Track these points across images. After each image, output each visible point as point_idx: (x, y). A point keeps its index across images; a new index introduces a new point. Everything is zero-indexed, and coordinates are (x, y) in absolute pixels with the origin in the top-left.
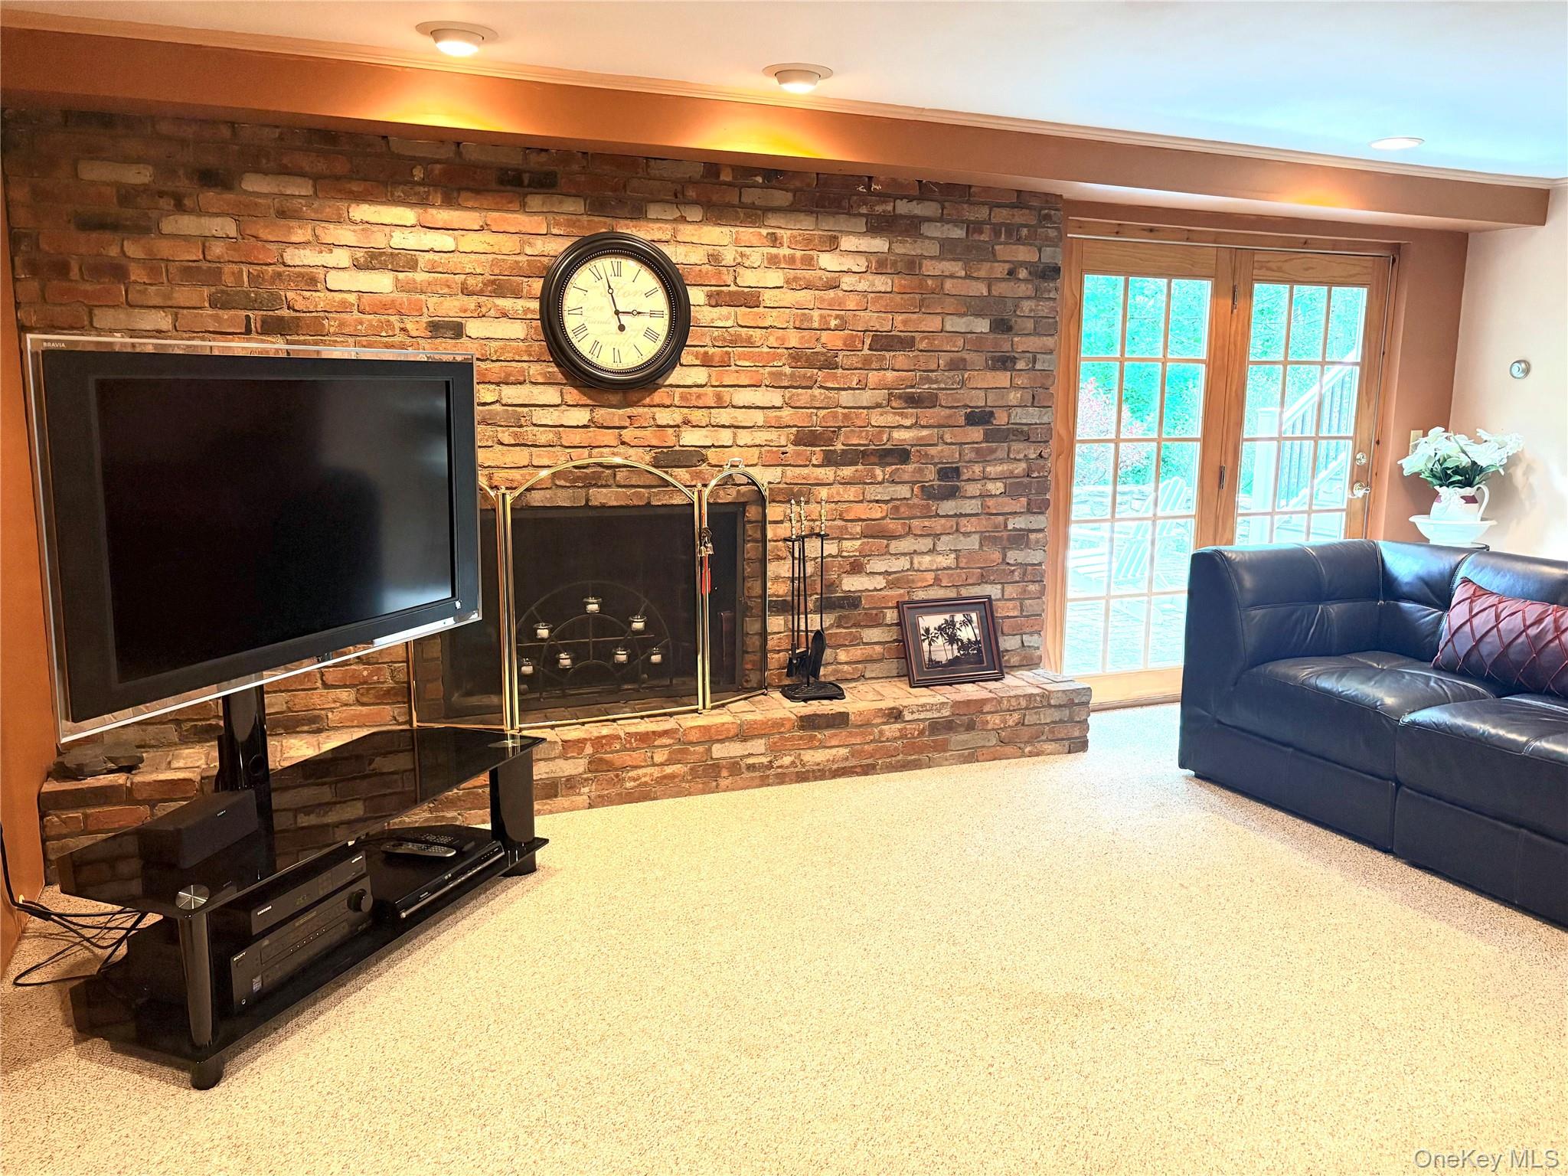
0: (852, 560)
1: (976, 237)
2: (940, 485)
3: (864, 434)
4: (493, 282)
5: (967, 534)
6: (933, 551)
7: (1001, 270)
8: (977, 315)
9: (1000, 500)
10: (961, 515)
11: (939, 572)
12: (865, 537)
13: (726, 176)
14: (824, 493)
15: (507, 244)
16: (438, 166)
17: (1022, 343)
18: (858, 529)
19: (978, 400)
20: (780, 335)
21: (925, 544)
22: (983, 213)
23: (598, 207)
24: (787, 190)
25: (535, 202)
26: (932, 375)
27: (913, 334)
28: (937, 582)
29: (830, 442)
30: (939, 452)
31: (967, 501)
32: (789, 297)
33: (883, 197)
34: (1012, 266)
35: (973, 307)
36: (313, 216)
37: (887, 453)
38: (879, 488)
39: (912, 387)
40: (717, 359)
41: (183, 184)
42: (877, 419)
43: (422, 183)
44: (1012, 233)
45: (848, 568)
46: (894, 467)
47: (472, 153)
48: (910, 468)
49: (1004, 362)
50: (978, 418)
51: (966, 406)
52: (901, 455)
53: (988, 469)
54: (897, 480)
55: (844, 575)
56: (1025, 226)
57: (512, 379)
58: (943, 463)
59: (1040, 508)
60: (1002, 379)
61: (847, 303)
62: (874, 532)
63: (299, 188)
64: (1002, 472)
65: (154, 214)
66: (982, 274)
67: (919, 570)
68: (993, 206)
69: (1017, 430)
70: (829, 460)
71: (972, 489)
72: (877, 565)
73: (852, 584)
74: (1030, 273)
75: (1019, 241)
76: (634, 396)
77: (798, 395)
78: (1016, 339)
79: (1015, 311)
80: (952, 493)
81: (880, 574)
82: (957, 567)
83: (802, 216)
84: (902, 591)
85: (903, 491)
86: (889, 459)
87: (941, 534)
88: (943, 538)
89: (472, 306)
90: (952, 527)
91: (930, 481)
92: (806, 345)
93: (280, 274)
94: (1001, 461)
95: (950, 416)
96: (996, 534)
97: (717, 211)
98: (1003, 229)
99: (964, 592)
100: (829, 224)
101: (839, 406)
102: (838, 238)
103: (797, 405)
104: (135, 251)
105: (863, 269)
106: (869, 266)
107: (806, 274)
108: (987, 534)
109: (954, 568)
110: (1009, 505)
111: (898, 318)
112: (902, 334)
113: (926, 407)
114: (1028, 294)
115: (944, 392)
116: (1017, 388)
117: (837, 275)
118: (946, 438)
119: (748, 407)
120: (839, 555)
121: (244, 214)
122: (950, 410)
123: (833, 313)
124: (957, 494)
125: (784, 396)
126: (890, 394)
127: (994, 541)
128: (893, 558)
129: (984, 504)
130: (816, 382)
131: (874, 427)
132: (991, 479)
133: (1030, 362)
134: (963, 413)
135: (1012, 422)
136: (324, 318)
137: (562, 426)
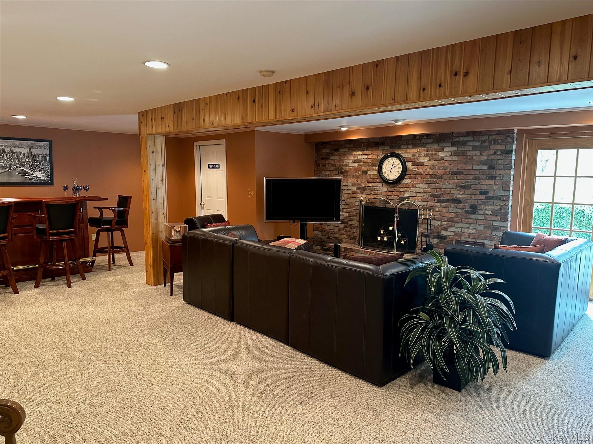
0: (444, 227)
1: (484, 144)
2: (470, 210)
3: (448, 195)
4: (372, 164)
5: (479, 225)
6: (469, 228)
7: (491, 152)
8: (483, 165)
9: (490, 216)
10: (477, 219)
11: (470, 234)
12: (448, 221)
13: (417, 138)
14: (437, 209)
15: (375, 156)
16: (366, 143)
17: (498, 172)
18: (446, 219)
19: (484, 188)
20: (428, 171)
21: (467, 226)
22: (486, 137)
23: (392, 147)
24: (432, 139)
25: (380, 148)
26: (469, 181)
27: (463, 170)
28: (469, 236)
29: (439, 197)
30: (470, 201)
31: (479, 216)
32: (431, 163)
33: (456, 137)
34: (495, 151)
35: (483, 163)
36: (348, 154)
37: (456, 200)
38: (453, 209)
39: (463, 184)
40: (413, 177)
41: (333, 152)
42: (452, 192)
43: (363, 147)
44: (495, 142)
45: (443, 229)
46: (457, 204)
47: (371, 141)
48: (462, 205)
49: (492, 178)
50: (483, 193)
51: (480, 190)
52: (459, 201)
53: (486, 207)
54: (458, 208)
55: (442, 230)
56: (500, 139)
57: (374, 182)
58: (471, 204)
59: (505, 220)
60: (492, 182)
61: (446, 163)
62: (450, 220)
63: (346, 150)
64: (491, 208)
65: (329, 156)
66: (485, 154)
67: (463, 232)
68: (489, 135)
69: (496, 196)
70: (439, 201)
71: (481, 212)
72: (450, 229)
73: (444, 233)
74: (502, 153)
75: (498, 144)
76: (395, 185)
77: (432, 185)
78: (496, 171)
79: (496, 163)
80: (474, 213)
81: (452, 231)
82: (476, 234)
83: (435, 144)
84: (458, 237)
85: (460, 211)
86: (455, 202)
87: (471, 224)
88: (471, 225)
89: (369, 168)
90: (474, 222)
91: (468, 209)
92: (434, 174)
93: (343, 164)
94: (491, 205)
95: (474, 192)
96: (489, 226)
97: (415, 146)
98: (493, 141)
99: (477, 241)
100: (442, 145)
101: (442, 188)
102: (444, 148)
103: (432, 188)
104: (327, 162)
105: (450, 155)
106: (452, 154)
107: (435, 157)
108: (486, 226)
109: (475, 234)
110: (494, 218)
111: (459, 166)
112: (460, 171)
113: (467, 189)
114: (501, 158)
115: (472, 185)
116: (497, 185)
117: (443, 157)
118: (473, 197)
119: (420, 188)
120: (441, 225)
121: (339, 155)
122: (474, 190)
123: (441, 166)
124: (476, 213)
125: (428, 186)
126: (456, 185)
127: (488, 228)
128: (456, 228)
129: (485, 217)
130: (436, 182)
131: (452, 194)
132: (487, 210)
133: (501, 177)
134: (478, 191)
135: (495, 194)
136: (348, 171)
137: (382, 191)
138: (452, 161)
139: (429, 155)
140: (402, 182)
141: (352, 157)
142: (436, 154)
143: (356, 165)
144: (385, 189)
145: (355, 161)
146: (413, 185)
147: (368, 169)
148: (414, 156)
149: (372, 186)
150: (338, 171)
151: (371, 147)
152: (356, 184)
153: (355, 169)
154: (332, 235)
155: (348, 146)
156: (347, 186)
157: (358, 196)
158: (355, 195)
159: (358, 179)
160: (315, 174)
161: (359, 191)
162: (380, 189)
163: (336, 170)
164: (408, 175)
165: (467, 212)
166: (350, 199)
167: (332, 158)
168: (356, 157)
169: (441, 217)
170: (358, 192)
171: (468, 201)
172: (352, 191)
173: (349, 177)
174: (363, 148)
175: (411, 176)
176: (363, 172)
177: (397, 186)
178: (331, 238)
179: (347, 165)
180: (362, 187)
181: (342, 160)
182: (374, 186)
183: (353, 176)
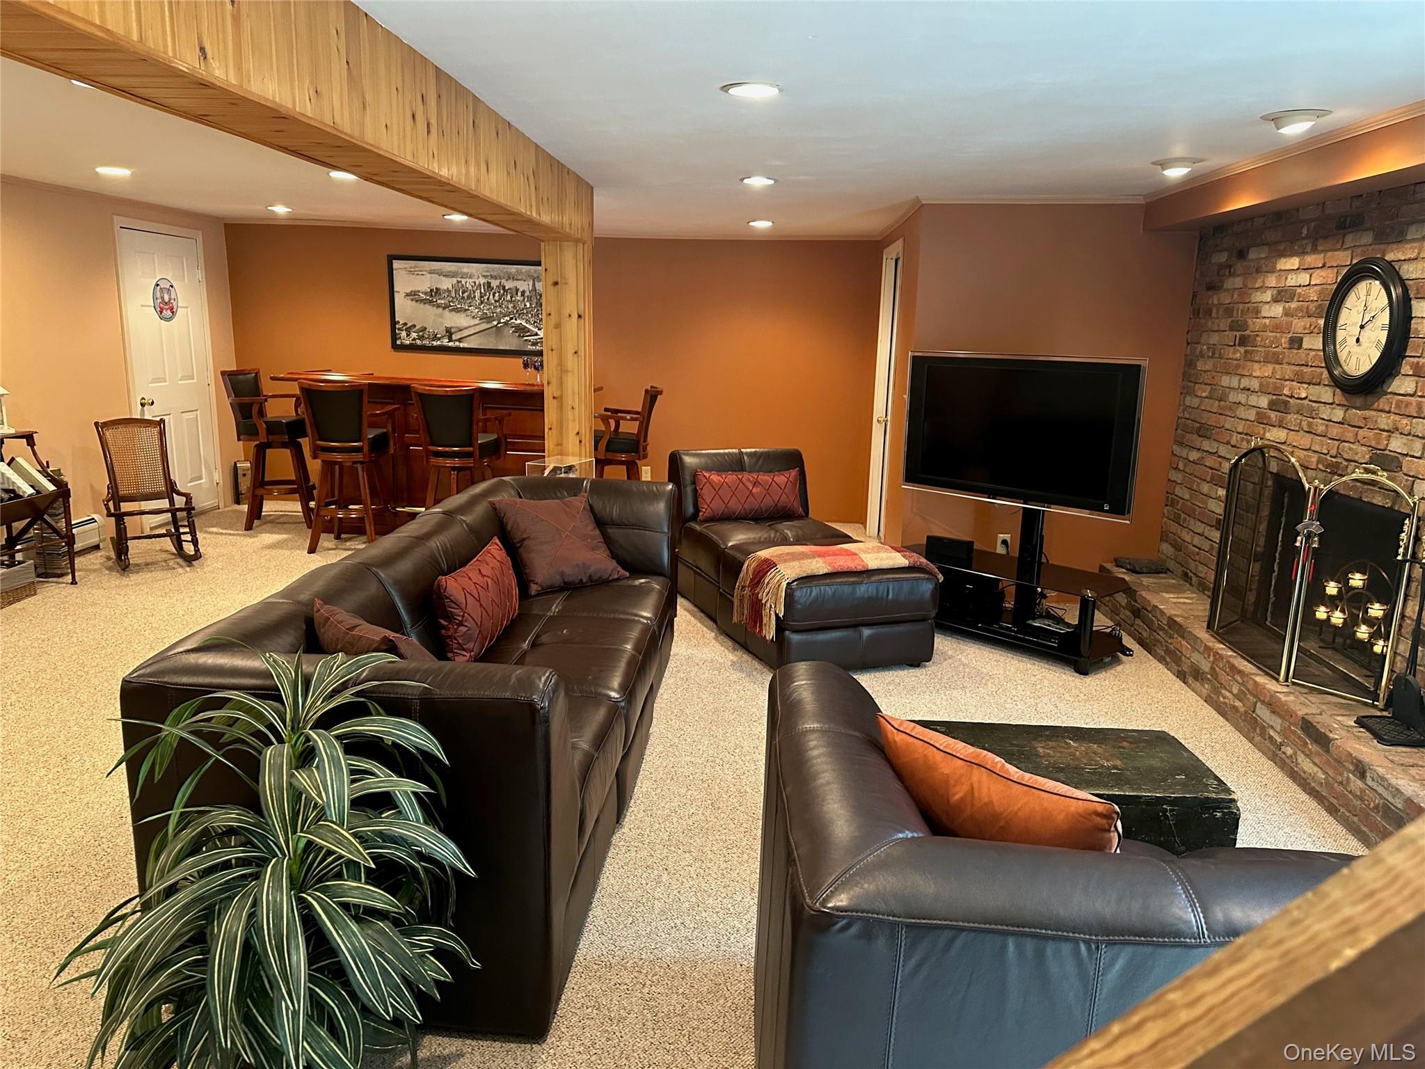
16: (1313, 224)
23: (1379, 236)
25: (1349, 239)
36: (1265, 269)
40: (1423, 370)
41: (1233, 260)
43: (1307, 238)
57: (1314, 381)
63: (1265, 253)
65: (1223, 279)
76: (1367, 399)
89: (1308, 326)
93: (1249, 308)
104: (1216, 302)
121: (1246, 274)
136: (1257, 335)
137: (1330, 421)
140: (1390, 390)
141: (1272, 281)
143: (1277, 310)
144: (1340, 414)
145: (1283, 295)
146: (1419, 406)
147: (1305, 329)
149: (1306, 398)
150: (1235, 333)
151: (1325, 237)
152: (1268, 385)
153: (1277, 327)
154: (1192, 565)
155: (1270, 236)
156: (1249, 393)
157: (1268, 435)
158: (1260, 429)
159: (1277, 366)
160: (1188, 344)
161: (1273, 415)
162: (1325, 412)
163: (1231, 329)
164: (1412, 359)
166: (1248, 442)
167: (1230, 283)
168: (1284, 278)
170: (1270, 418)
172: (1258, 413)
173: (1256, 359)
174: (1305, 242)
175: (1419, 363)
176: (1291, 340)
177: (1374, 403)
178: (1190, 574)
179: (1257, 311)
180: (1283, 397)
181: (1250, 291)
182: (1310, 397)
183: (1267, 354)
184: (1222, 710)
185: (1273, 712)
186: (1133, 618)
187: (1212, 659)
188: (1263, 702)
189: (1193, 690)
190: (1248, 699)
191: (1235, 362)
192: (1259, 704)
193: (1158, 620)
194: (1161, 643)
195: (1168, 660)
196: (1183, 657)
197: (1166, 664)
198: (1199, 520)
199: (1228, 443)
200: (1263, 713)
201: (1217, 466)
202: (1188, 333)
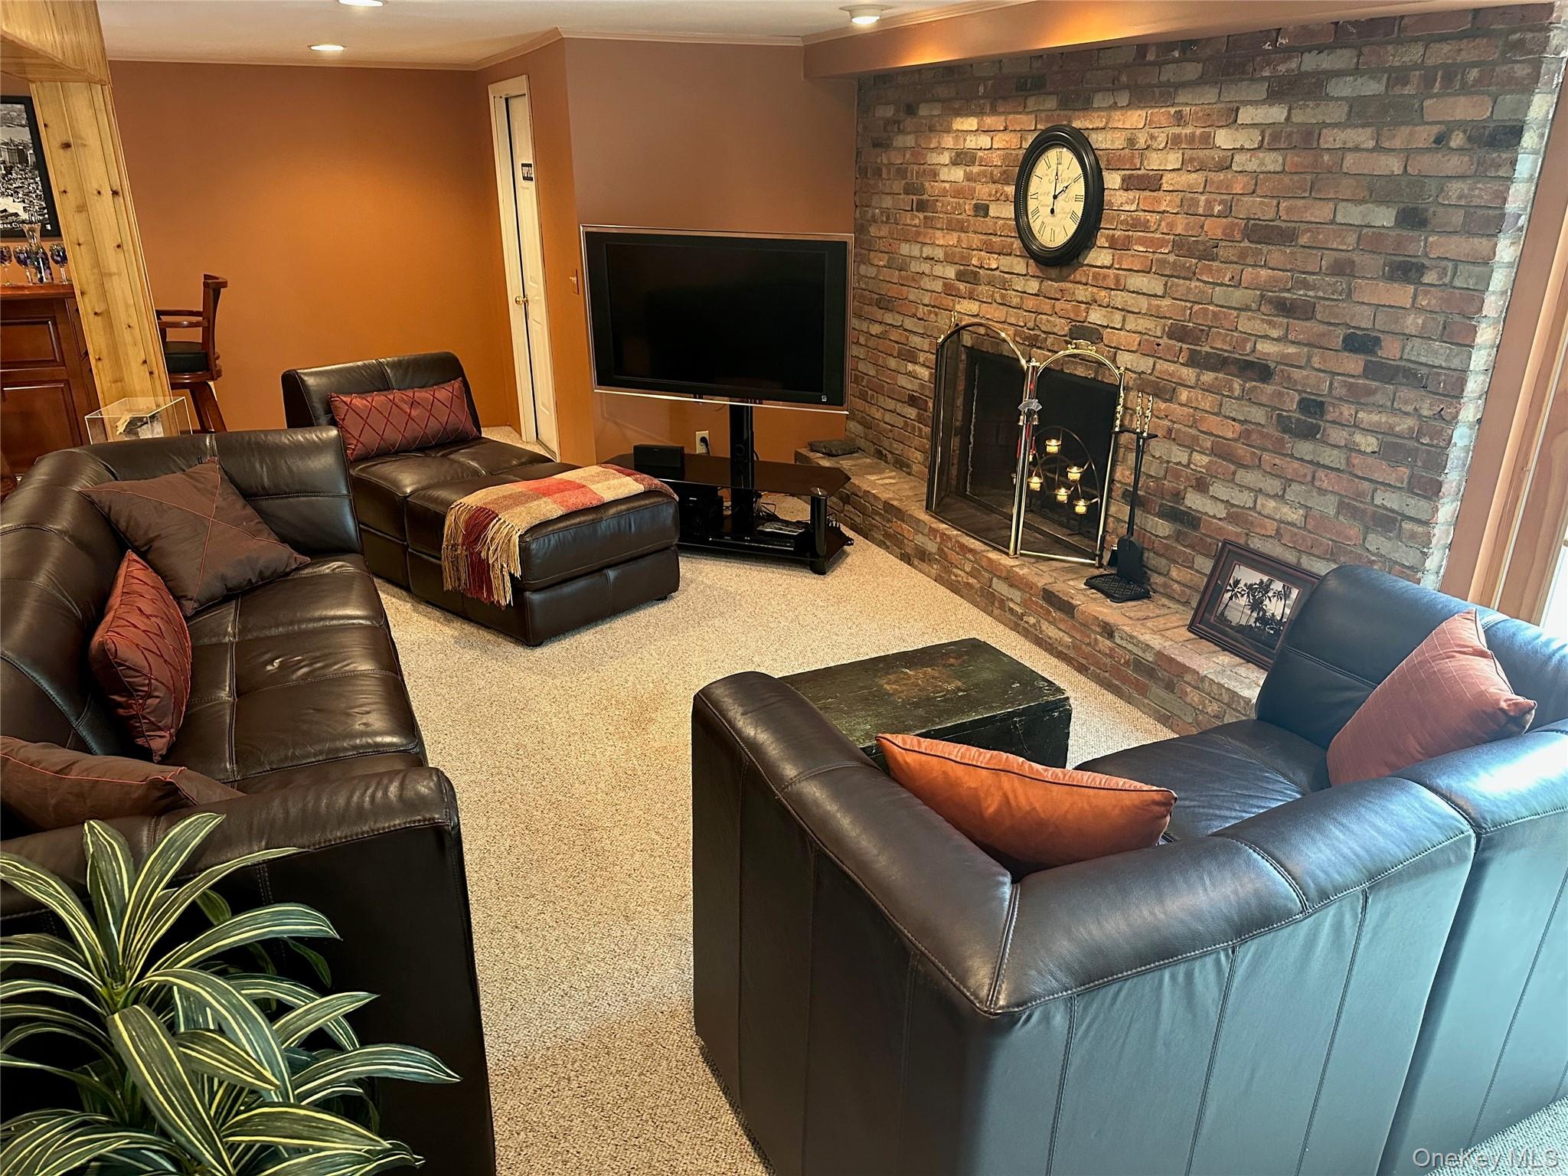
0: (1199, 475)
1: (1398, 90)
2: (1298, 419)
3: (1229, 339)
4: (1004, 172)
5: (1322, 492)
6: (1280, 497)
7: (1424, 135)
8: (1379, 202)
9: (1370, 460)
10: (1318, 464)
11: (1283, 525)
12: (1215, 455)
13: (1150, 53)
14: (1184, 395)
15: (1013, 140)
16: (991, 80)
17: (1439, 245)
18: (1209, 444)
19: (1363, 319)
20: (1170, 220)
21: (1273, 485)
22: (1415, 53)
23: (1064, 102)
24: (1198, 60)
25: (1031, 103)
26: (1310, 278)
27: (1297, 225)
28: (1278, 536)
29: (1196, 341)
30: (1304, 378)
31: (1328, 450)
32: (1184, 179)
33: (1289, 52)
34: (1443, 128)
35: (1377, 190)
36: (939, 128)
37: (1251, 365)
38: (1236, 404)
39: (1288, 291)
40: (1120, 242)
41: (901, 115)
42: (1246, 324)
43: (983, 97)
44: (1452, 77)
45: (1194, 483)
46: (1254, 383)
47: (1008, 69)
48: (1269, 389)
49: (1406, 271)
50: (1360, 343)
51: (1349, 327)
52: (1261, 371)
53: (1361, 415)
54: (1254, 399)
55: (1190, 489)
56: (1475, 64)
57: (1005, 251)
58: (1306, 392)
59: (1425, 490)
60: (1401, 294)
61: (1235, 185)
62: (1221, 451)
63: (937, 110)
64: (1380, 424)
65: (891, 136)
66: (1397, 143)
67: (1259, 513)
68: (1429, 40)
69: (1410, 369)
70: (1193, 361)
71: (1337, 435)
72: (1218, 489)
73: (1194, 501)
74: (1470, 139)
75: (1464, 89)
76: (1064, 271)
77: (1177, 285)
78: (1431, 239)
79: (1437, 196)
80: (1309, 433)
81: (1222, 501)
82: (1305, 528)
83: (1208, 88)
84: (1239, 530)
85: (1258, 415)
86: (1248, 373)
87: (1291, 480)
88: (1294, 486)
89: (994, 192)
90: (1305, 476)
91: (1290, 411)
92: (1191, 233)
93: (925, 170)
94: (1381, 408)
95: (1323, 335)
96: (1358, 504)
97: (1139, 96)
98: (1440, 74)
99: (1305, 562)
100: (1231, 94)
101: (1211, 303)
102: (1238, 109)
103: (1175, 296)
104: (885, 161)
105: (1256, 146)
106: (1262, 141)
107: (1202, 154)
108: (1346, 500)
109: (1300, 528)
110: (1383, 472)
111: (1283, 205)
112: (1283, 225)
113: (1299, 319)
114: (1460, 171)
115: (1322, 302)
116: (1422, 310)
117: (1230, 153)
118: (1316, 361)
119: (1138, 293)
120: (1188, 466)
121: (918, 132)
122: (1325, 327)
123: (1219, 198)
124: (1318, 436)
125: (1166, 285)
126: (1262, 296)
127: (1355, 513)
128: (1237, 489)
129: (1348, 459)
130: (1194, 273)
131: (1241, 332)
132: (1364, 429)
133: (1446, 275)
134: (1341, 333)
135: (1404, 357)
136: (937, 201)
137: (1025, 292)
138: (1261, 176)
139: (1181, 143)
140: (1085, 262)
141: (948, 141)
142: (1207, 140)
143: (958, 174)
144: (1033, 286)
145: (962, 158)
146: (1117, 278)
147: (990, 196)
148: (1131, 142)
149: (998, 268)
150: (911, 197)
151: (1005, 98)
152: (954, 254)
153: (958, 193)
154: (886, 443)
155: (941, 92)
156: (933, 262)
157: (958, 307)
158: (948, 301)
159: (963, 235)
160: (857, 206)
161: (962, 286)
162: (1019, 284)
163: (907, 193)
164: (1107, 231)
165: (1284, 424)
166: (936, 314)
167: (900, 141)
168: (962, 139)
169: (1193, 432)
170: (958, 289)
171: (1297, 374)
172: (945, 285)
173: (938, 226)
174: (982, 102)
175: (1114, 235)
176: (977, 207)
177: (1070, 275)
178: (884, 451)
179: (934, 175)
180: (972, 268)
181: (925, 152)
182: (1002, 268)
183: (950, 221)
184: (955, 588)
185: (1011, 586)
186: (841, 504)
187: (938, 540)
188: (999, 577)
189: (920, 571)
190: (983, 576)
191: (914, 229)
192: (995, 580)
193: (872, 505)
194: (878, 528)
195: (888, 543)
196: (906, 541)
197: (887, 548)
198: (888, 397)
199: (914, 316)
200: (1000, 587)
201: (903, 340)
202: (855, 194)
